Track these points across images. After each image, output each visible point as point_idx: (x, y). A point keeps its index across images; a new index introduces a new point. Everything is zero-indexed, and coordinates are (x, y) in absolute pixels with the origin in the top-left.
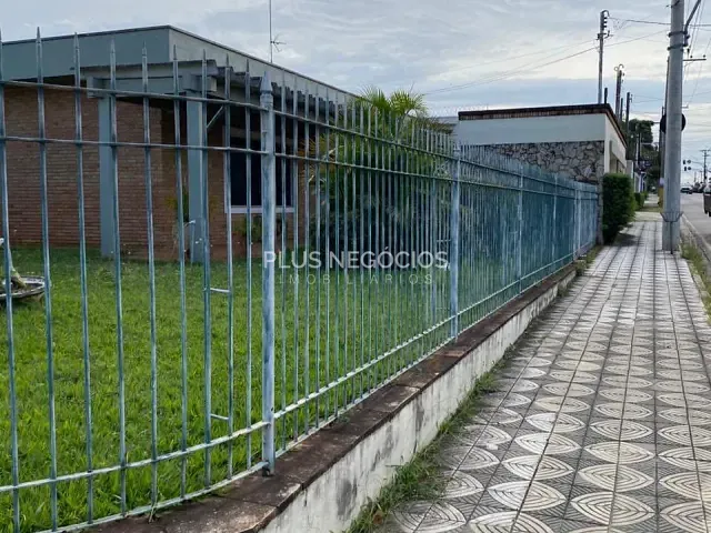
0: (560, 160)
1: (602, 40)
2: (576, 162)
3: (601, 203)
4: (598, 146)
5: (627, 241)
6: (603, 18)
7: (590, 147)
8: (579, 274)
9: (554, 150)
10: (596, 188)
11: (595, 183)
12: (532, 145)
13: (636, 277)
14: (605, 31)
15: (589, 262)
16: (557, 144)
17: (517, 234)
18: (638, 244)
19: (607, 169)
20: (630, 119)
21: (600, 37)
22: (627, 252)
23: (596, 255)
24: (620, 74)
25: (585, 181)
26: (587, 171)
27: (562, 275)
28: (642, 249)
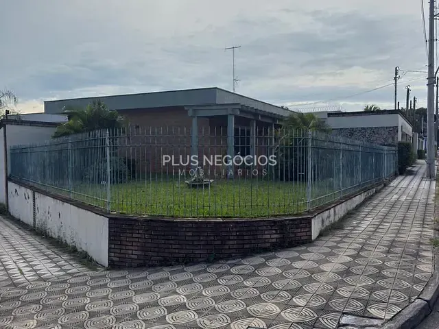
0: (377, 135)
1: (396, 80)
2: (385, 136)
3: (397, 155)
4: (395, 129)
5: (411, 173)
6: (396, 70)
7: (391, 129)
8: (385, 186)
9: (374, 131)
10: (394, 148)
11: (394, 146)
12: (363, 128)
13: (411, 187)
14: (398, 76)
15: (390, 181)
16: (375, 128)
17: (359, 167)
18: (416, 174)
19: (400, 139)
20: (416, 108)
21: (395, 78)
22: (409, 178)
23: (395, 179)
24: (408, 90)
25: (389, 145)
26: (390, 141)
27: (378, 185)
28: (417, 177)
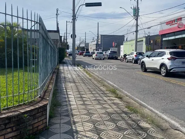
1: (57, 15)
3: (58, 54)
6: (57, 10)
7: (55, 40)
14: (58, 13)
21: (57, 14)
